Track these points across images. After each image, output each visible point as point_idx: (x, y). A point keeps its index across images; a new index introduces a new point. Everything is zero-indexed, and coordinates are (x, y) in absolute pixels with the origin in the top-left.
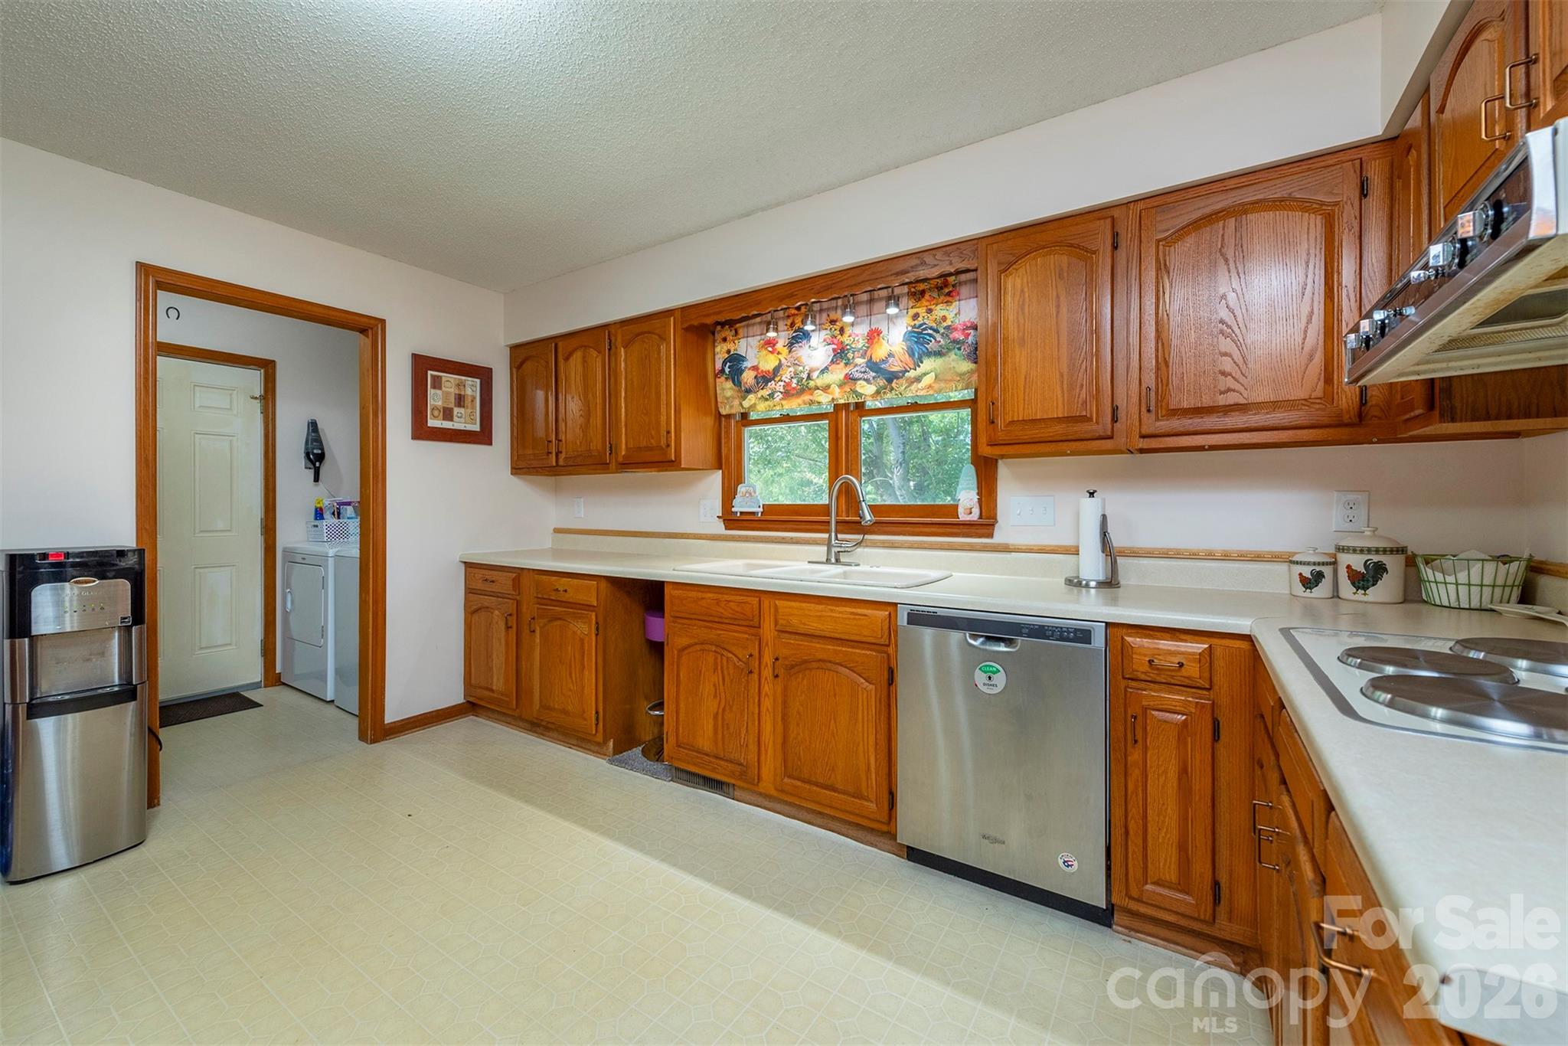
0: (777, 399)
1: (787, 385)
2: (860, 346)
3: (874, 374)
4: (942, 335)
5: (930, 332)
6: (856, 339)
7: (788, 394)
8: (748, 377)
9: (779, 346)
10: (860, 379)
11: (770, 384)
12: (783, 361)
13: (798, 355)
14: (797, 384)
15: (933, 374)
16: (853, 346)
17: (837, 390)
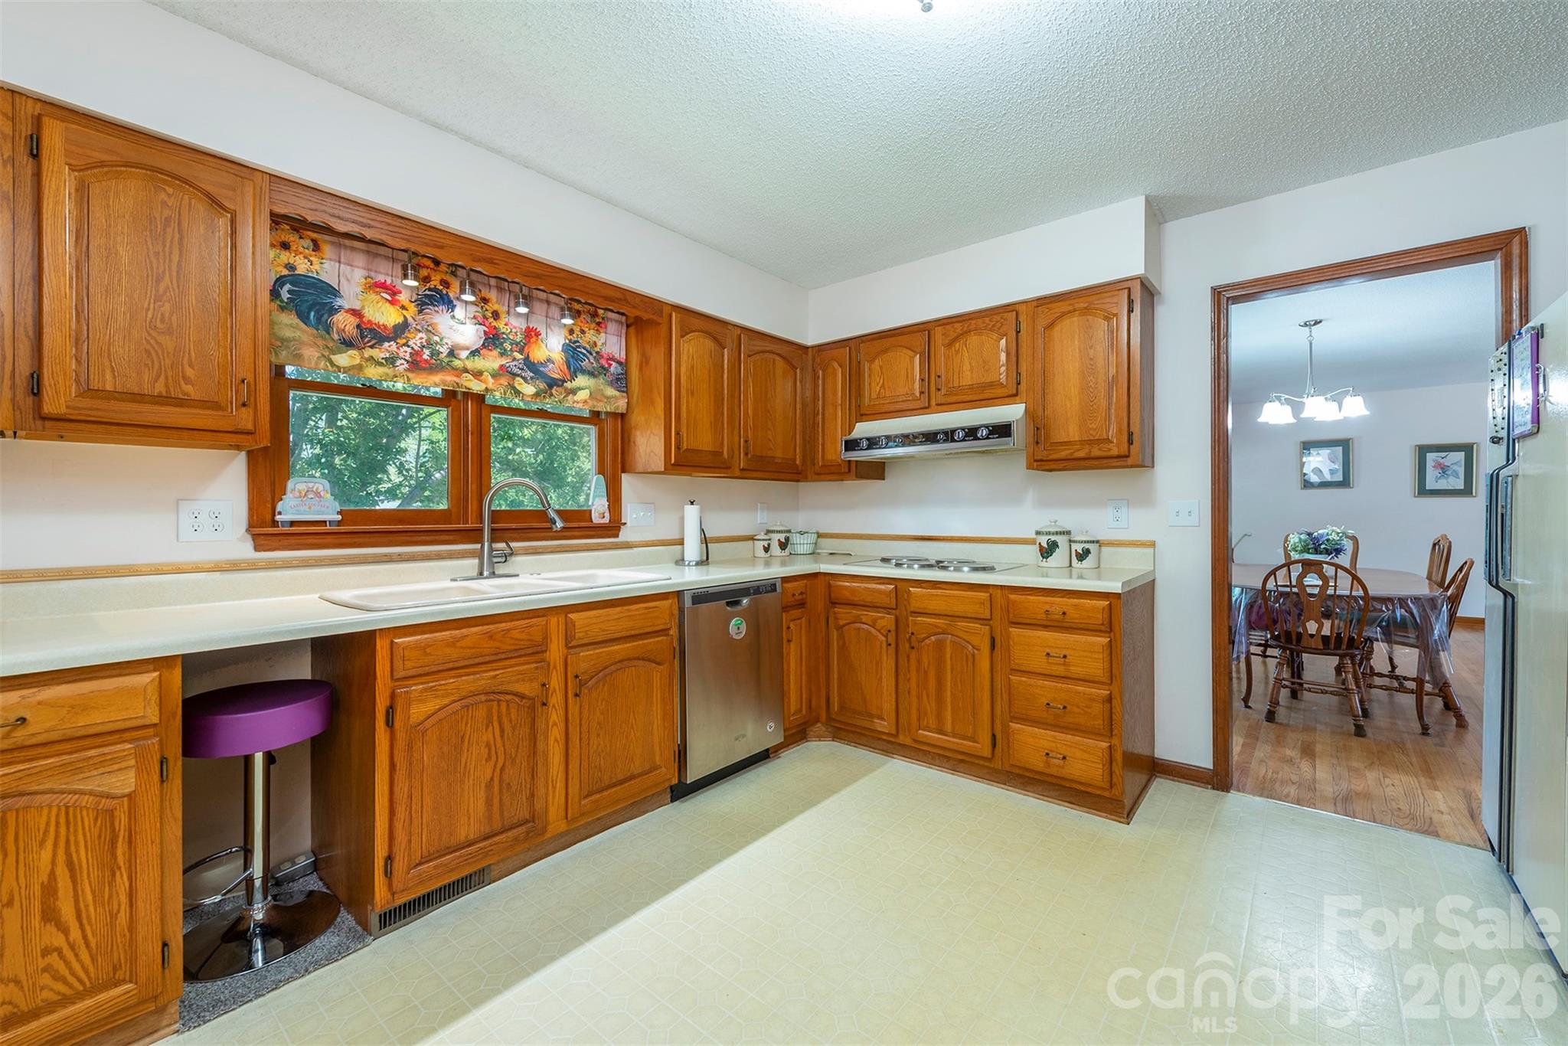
0: (401, 368)
1: (416, 354)
2: (518, 340)
3: (532, 374)
4: (595, 358)
5: (585, 352)
6: (514, 330)
7: (416, 364)
8: (344, 322)
9: (403, 298)
10: (518, 375)
11: (386, 344)
12: (410, 320)
13: (434, 321)
14: (431, 357)
15: (587, 391)
16: (511, 337)
17: (491, 380)
